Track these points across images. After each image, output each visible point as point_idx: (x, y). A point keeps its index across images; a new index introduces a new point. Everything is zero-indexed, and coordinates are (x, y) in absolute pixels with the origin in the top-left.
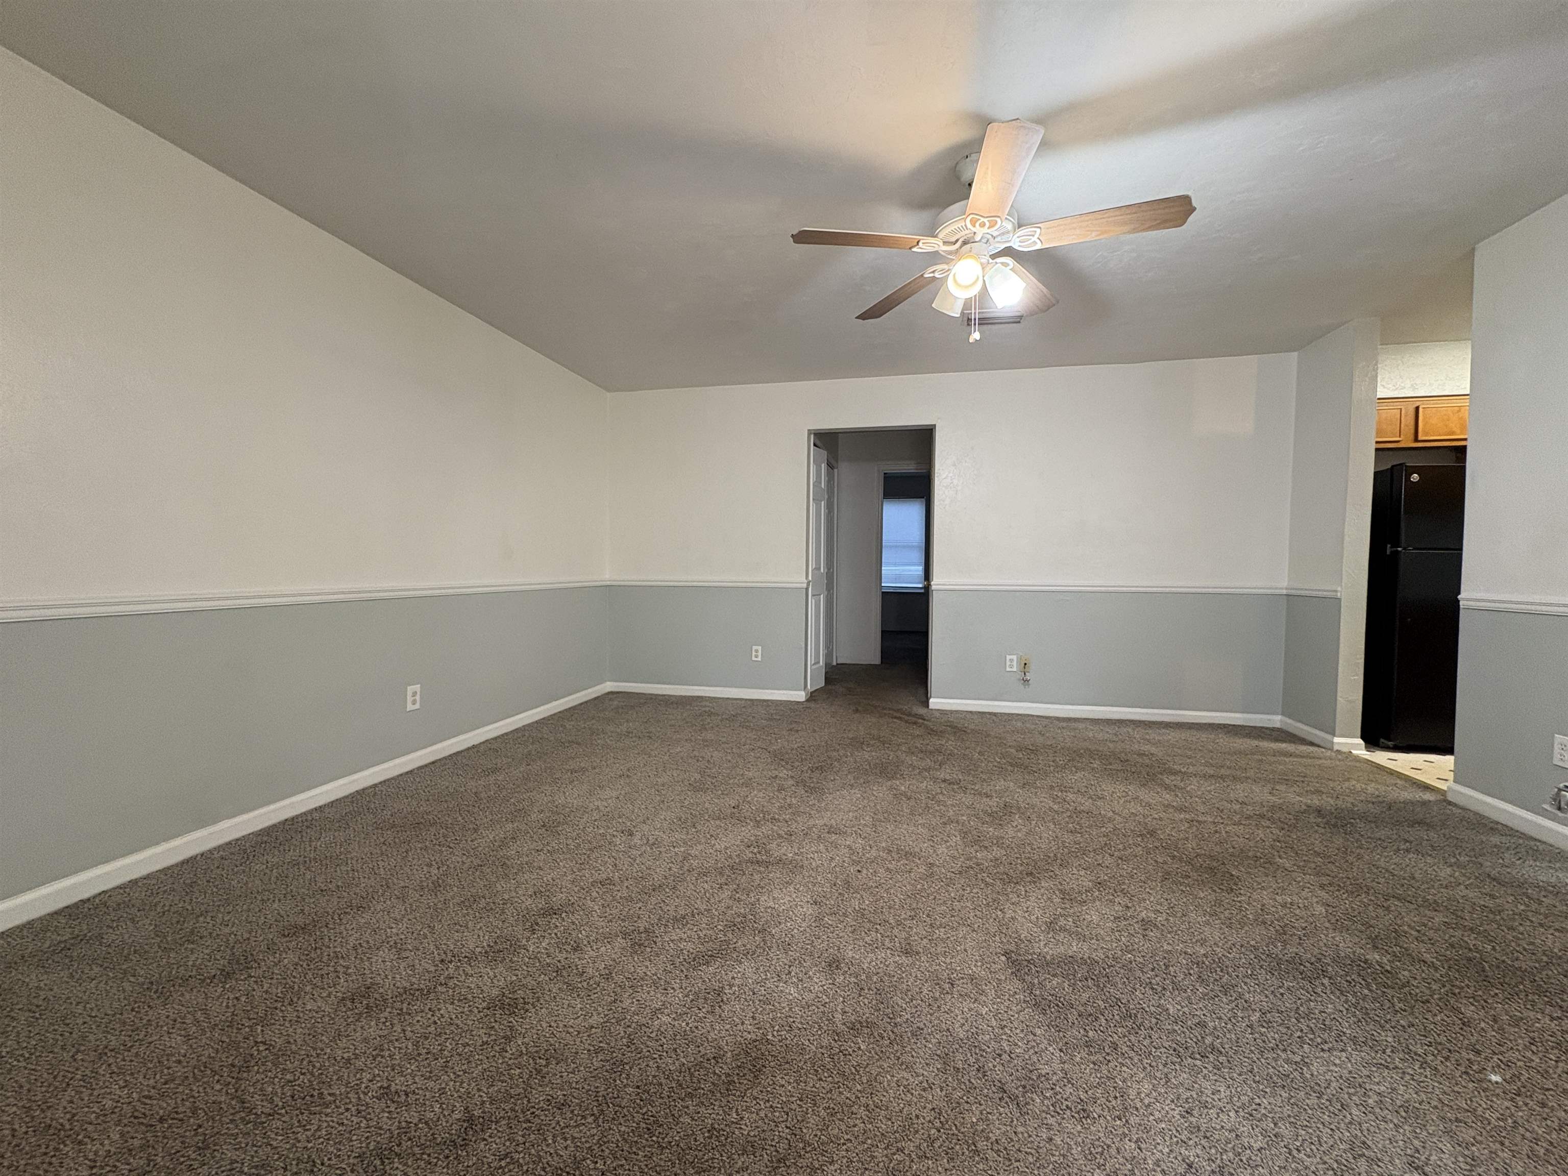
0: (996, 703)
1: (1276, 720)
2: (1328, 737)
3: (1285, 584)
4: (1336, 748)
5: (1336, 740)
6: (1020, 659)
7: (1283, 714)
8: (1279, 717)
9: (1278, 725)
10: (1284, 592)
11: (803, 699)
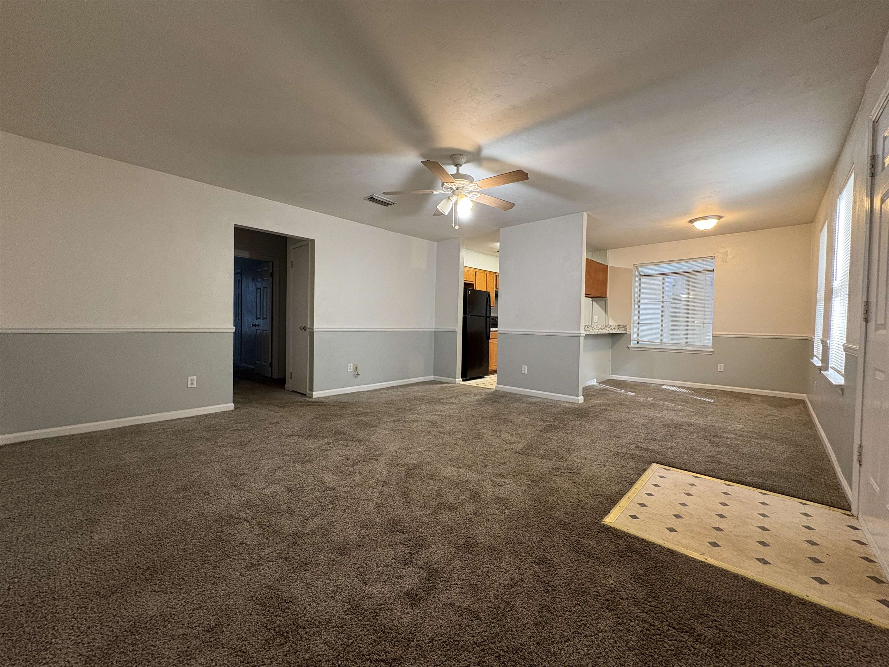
0: (344, 389)
1: (431, 378)
2: (454, 379)
3: (434, 327)
4: (457, 382)
5: (457, 380)
6: (354, 365)
7: (434, 375)
8: (433, 376)
9: (432, 379)
10: (434, 330)
11: (233, 408)
